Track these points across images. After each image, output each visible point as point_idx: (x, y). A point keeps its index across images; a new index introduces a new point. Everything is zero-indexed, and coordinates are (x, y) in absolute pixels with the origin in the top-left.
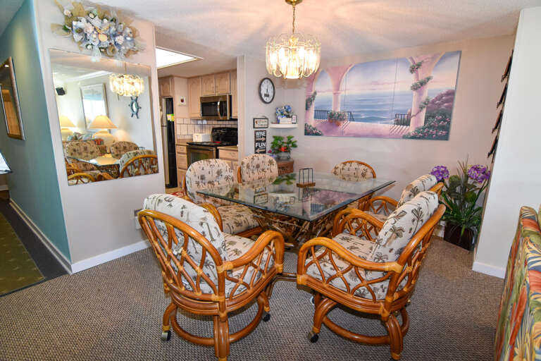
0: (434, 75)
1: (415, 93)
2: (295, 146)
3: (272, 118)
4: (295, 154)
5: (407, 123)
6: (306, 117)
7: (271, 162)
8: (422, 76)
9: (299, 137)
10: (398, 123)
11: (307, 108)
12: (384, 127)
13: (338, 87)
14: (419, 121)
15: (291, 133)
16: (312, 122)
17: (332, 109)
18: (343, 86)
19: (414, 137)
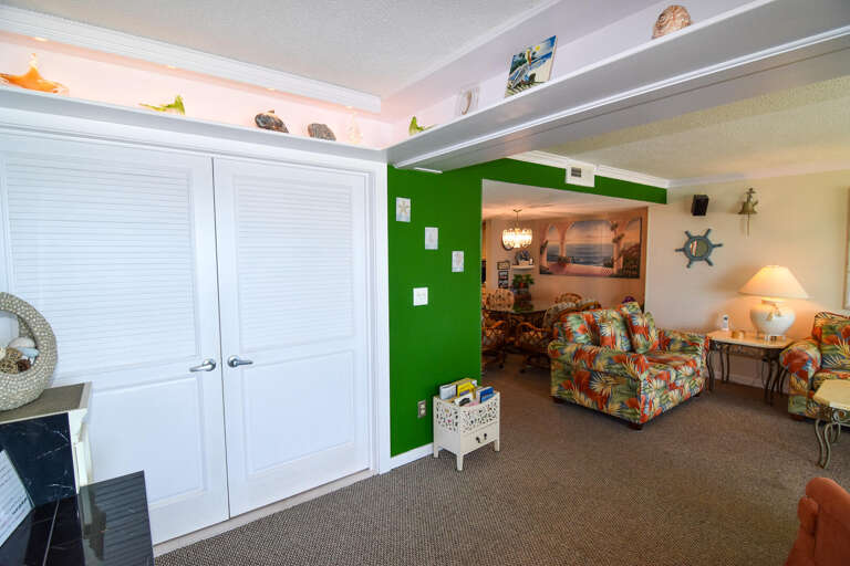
0: (627, 233)
1: (615, 245)
2: (532, 283)
3: (512, 261)
4: (532, 289)
5: (611, 266)
6: (541, 260)
7: (509, 294)
8: (619, 233)
9: (536, 276)
10: (606, 265)
11: (541, 253)
12: (598, 269)
13: (563, 238)
14: (619, 264)
15: (529, 273)
16: (545, 264)
17: (560, 254)
18: (567, 237)
19: (616, 276)
